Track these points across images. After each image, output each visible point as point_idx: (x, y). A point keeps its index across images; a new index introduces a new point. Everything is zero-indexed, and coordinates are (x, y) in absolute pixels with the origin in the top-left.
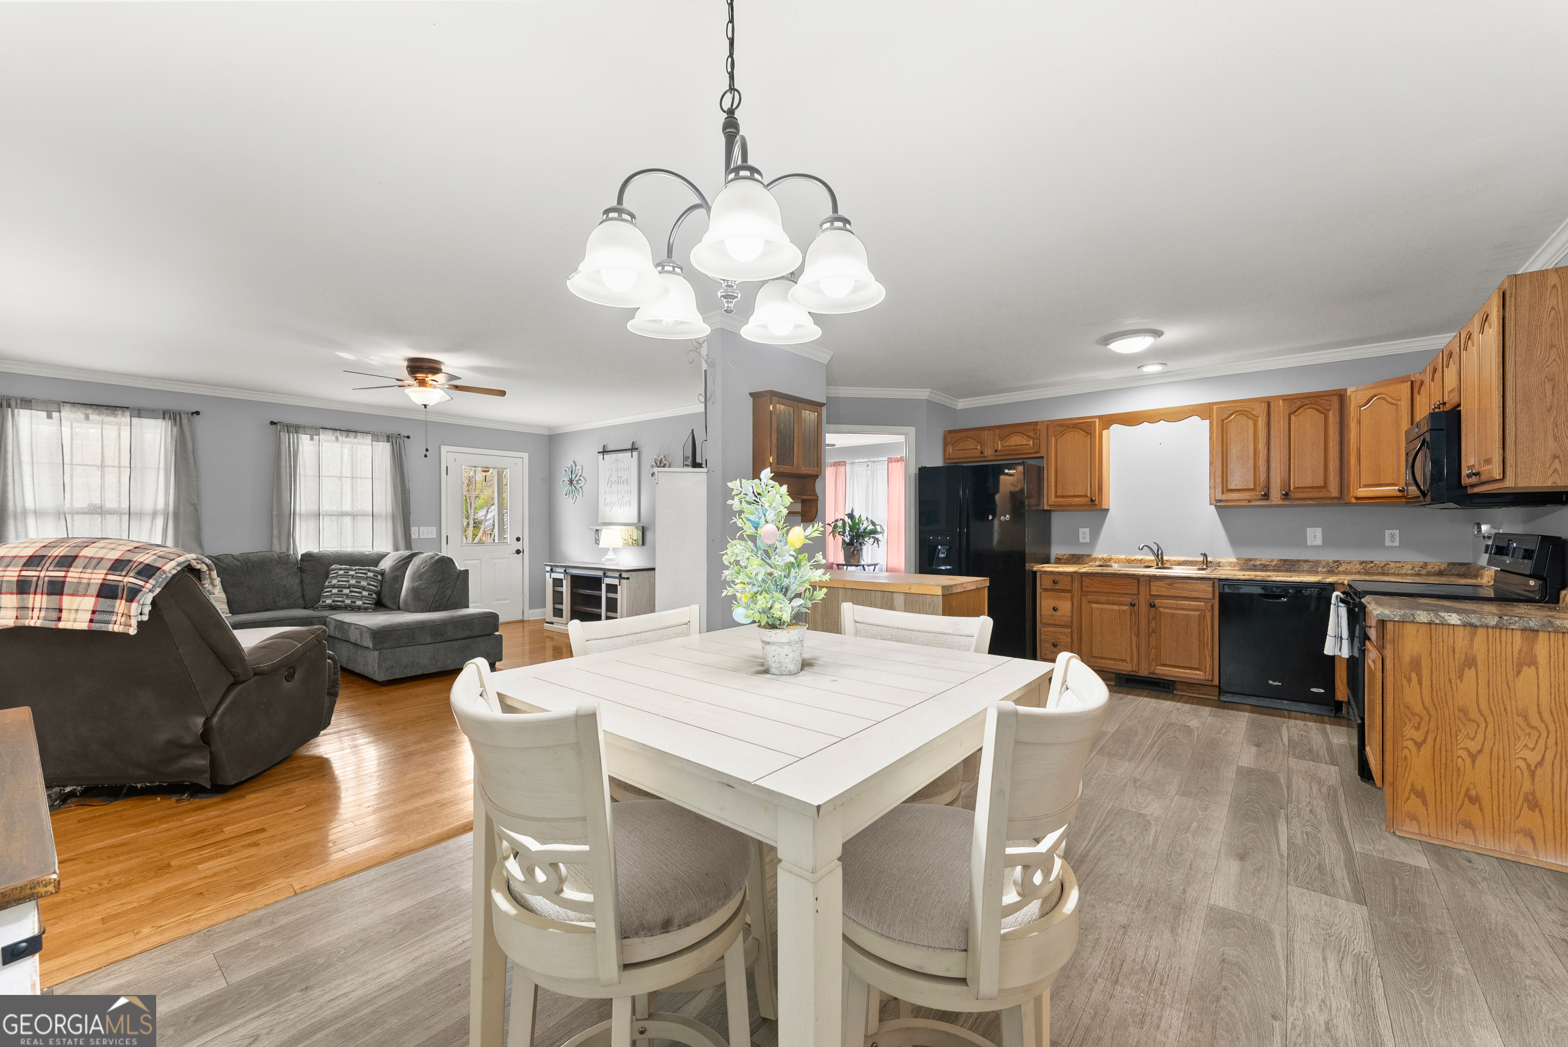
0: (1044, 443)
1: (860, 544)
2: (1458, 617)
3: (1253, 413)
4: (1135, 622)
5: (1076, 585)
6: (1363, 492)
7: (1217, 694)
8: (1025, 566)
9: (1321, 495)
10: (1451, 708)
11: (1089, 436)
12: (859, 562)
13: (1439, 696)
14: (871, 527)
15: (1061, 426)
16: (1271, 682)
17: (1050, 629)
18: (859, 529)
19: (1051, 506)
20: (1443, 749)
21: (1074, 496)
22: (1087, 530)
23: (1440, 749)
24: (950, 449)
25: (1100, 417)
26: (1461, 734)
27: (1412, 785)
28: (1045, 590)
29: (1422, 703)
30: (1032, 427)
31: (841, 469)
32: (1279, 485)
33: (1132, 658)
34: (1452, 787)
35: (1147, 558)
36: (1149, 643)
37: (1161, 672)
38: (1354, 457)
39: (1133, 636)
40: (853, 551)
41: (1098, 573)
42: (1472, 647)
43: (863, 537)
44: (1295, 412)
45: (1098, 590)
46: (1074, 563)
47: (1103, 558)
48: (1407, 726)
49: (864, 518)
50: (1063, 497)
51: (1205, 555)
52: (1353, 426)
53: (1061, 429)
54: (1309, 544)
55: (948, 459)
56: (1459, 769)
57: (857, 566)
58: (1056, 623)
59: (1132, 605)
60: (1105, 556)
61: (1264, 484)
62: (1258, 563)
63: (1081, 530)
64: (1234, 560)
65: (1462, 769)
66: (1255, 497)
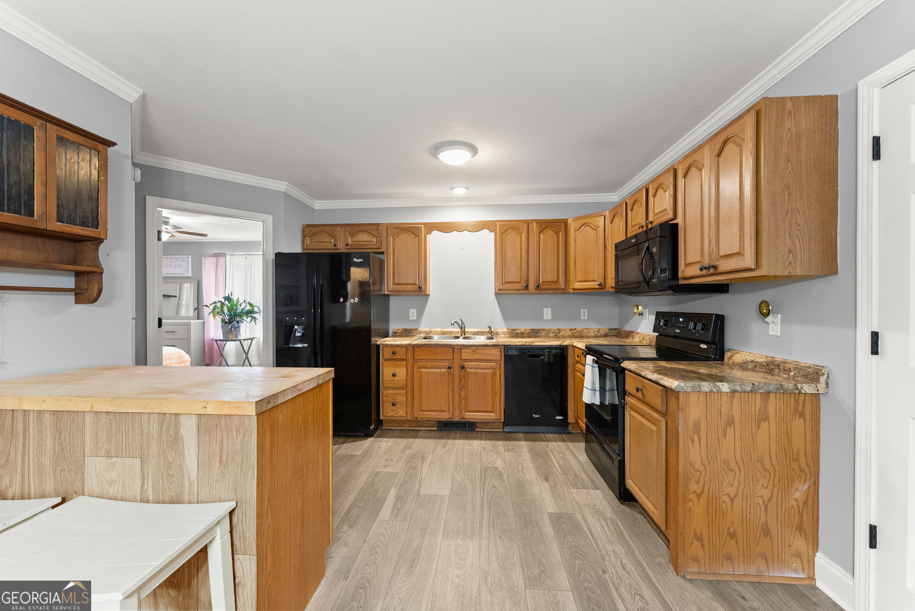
0: (384, 242)
1: (238, 322)
2: (728, 385)
3: (520, 229)
4: (451, 381)
5: (410, 354)
6: (577, 285)
7: (502, 427)
8: (370, 340)
9: (555, 287)
10: (719, 462)
11: (417, 238)
12: (236, 337)
13: (712, 453)
14: (248, 308)
15: (397, 228)
16: (534, 416)
17: (390, 392)
18: (236, 310)
19: (390, 291)
20: (714, 497)
21: (407, 284)
22: (415, 311)
23: (712, 497)
24: (308, 240)
25: (425, 224)
26: (725, 483)
27: (695, 531)
28: (386, 360)
29: (701, 460)
30: (376, 227)
31: (222, 260)
32: (533, 280)
33: (449, 409)
34: (719, 528)
35: (455, 330)
36: (460, 396)
37: (468, 417)
38: (572, 263)
39: (450, 391)
40: (231, 329)
41: (426, 344)
42: (731, 409)
43: (240, 316)
44: (542, 231)
45: (425, 358)
46: (406, 336)
47: (426, 331)
48: (691, 482)
49: (241, 301)
50: (399, 284)
51: (490, 328)
52: (572, 242)
53: (397, 230)
54: (544, 319)
55: (306, 249)
56: (723, 512)
57: (235, 340)
58: (395, 386)
59: (450, 368)
60: (427, 330)
61: (526, 279)
62: (519, 332)
63: (411, 310)
64: (505, 330)
65: (725, 512)
66: (521, 288)
